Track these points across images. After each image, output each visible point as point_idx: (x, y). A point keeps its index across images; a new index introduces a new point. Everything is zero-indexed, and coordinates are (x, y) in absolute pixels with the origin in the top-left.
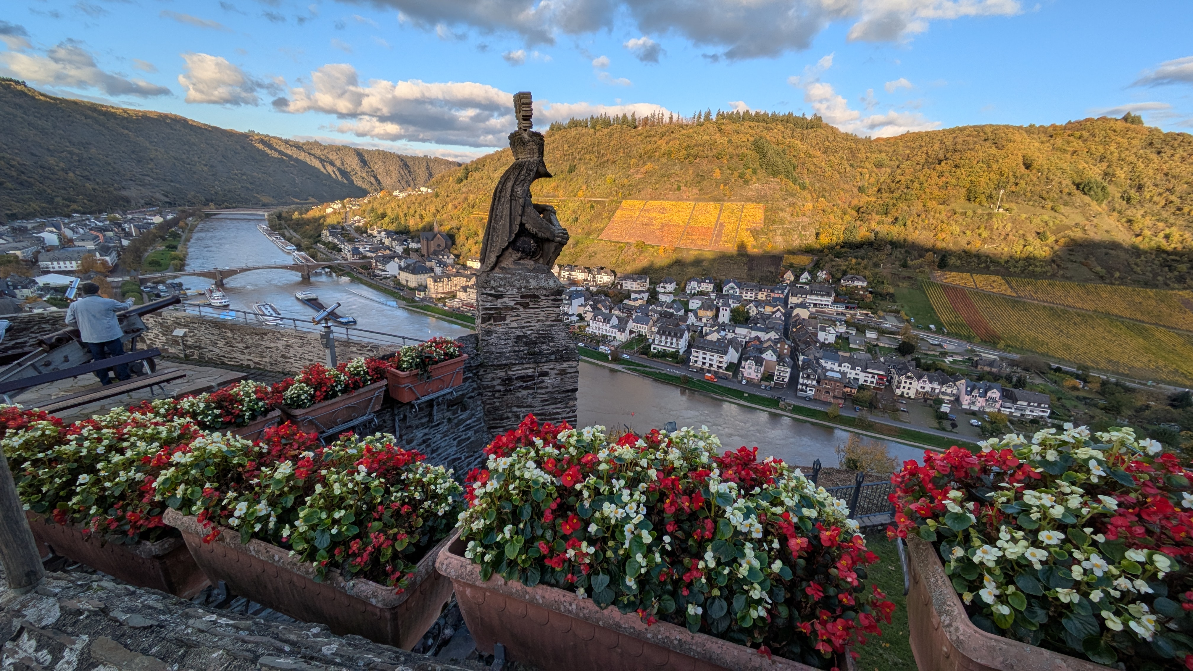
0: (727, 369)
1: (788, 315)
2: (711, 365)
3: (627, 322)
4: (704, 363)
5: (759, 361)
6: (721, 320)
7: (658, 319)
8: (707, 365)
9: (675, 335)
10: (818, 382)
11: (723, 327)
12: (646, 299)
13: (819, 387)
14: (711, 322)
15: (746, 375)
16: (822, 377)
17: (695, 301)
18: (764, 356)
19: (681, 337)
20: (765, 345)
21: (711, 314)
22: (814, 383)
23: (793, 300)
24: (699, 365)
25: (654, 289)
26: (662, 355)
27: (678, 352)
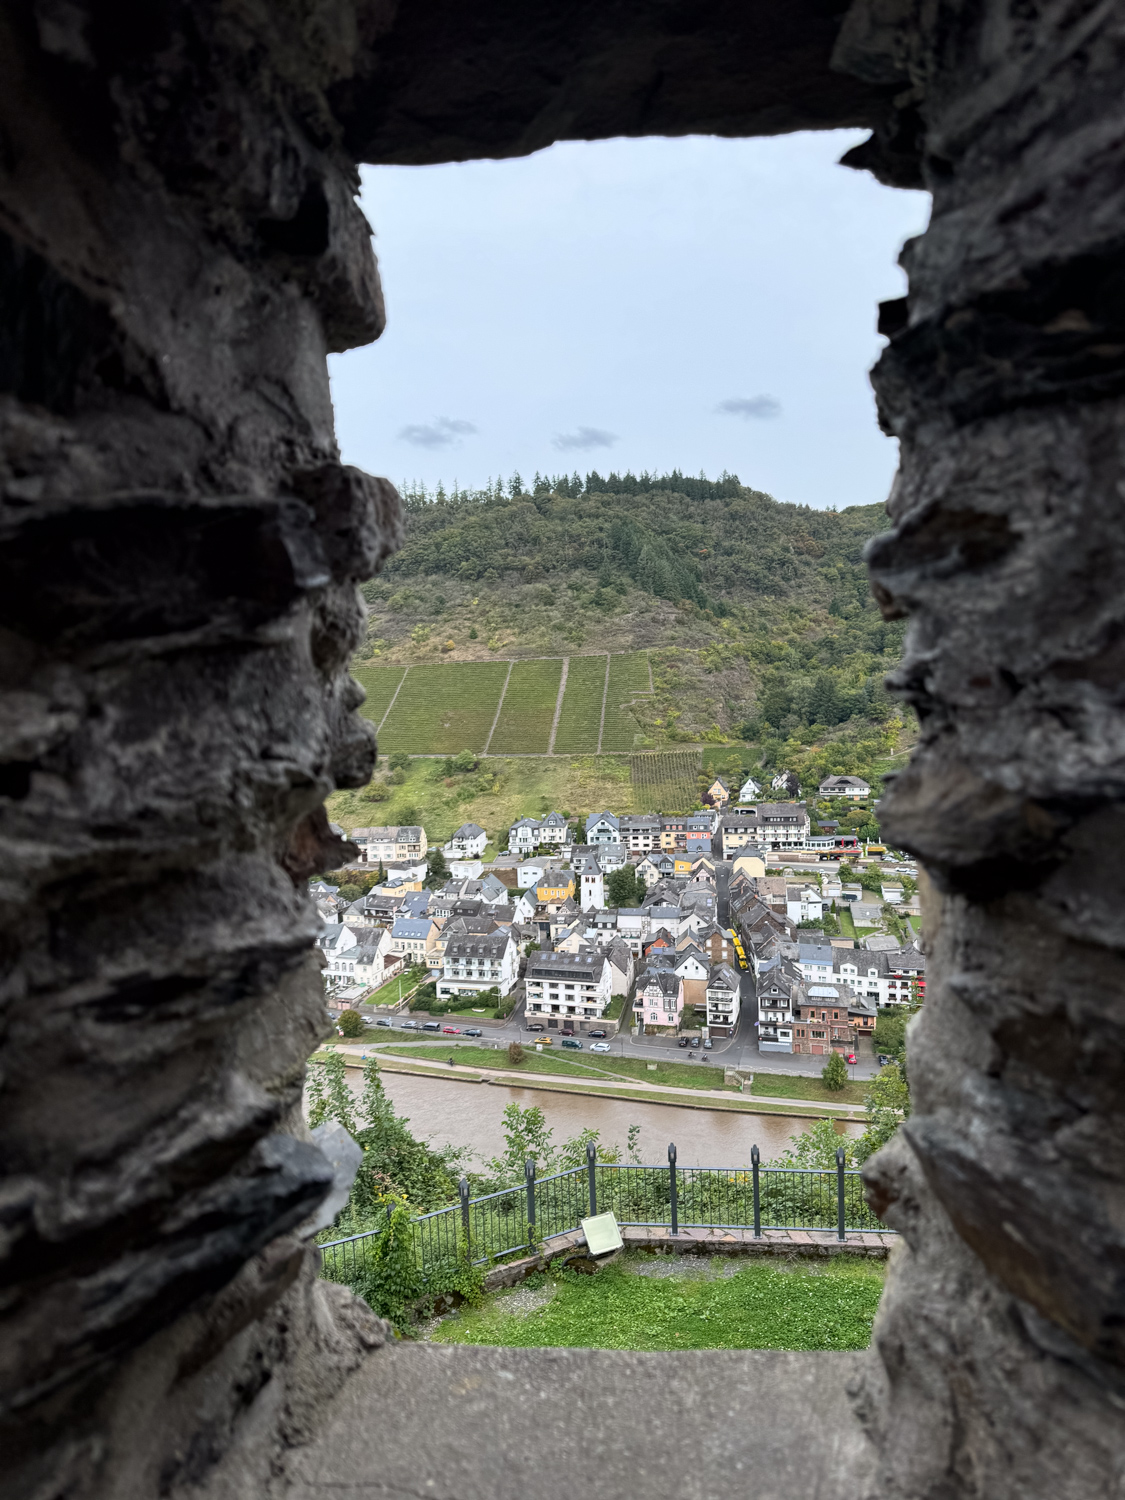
0: (605, 1014)
1: (723, 876)
2: (571, 1009)
3: (378, 937)
4: (556, 1008)
5: (670, 986)
6: (586, 905)
7: (449, 921)
8: (563, 1010)
9: (488, 951)
10: (797, 1013)
11: (590, 920)
12: (422, 877)
13: (799, 1024)
14: (566, 911)
15: (647, 1020)
16: (801, 1001)
17: (530, 869)
18: (679, 972)
19: (500, 954)
20: (681, 947)
21: (565, 892)
22: (789, 1016)
23: (731, 841)
24: (546, 1013)
25: (439, 854)
26: (460, 1004)
27: (495, 990)
